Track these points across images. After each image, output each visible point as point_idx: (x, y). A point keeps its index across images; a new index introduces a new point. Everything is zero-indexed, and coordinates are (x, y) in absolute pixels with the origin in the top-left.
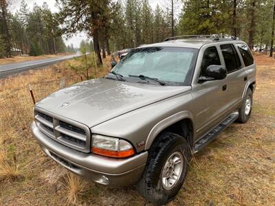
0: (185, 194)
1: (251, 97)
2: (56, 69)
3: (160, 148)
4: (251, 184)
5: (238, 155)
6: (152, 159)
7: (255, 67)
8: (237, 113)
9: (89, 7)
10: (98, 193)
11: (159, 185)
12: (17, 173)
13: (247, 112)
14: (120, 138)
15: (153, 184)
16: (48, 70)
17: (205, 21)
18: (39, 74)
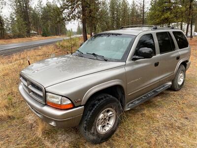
0: (116, 138)
1: (184, 72)
2: (56, 46)
3: (95, 104)
4: (166, 135)
5: (164, 114)
6: (89, 112)
7: (190, 49)
8: (171, 83)
9: (80, 3)
10: (57, 132)
11: (92, 130)
12: (10, 114)
13: (180, 83)
14: (62, 96)
15: (88, 128)
16: (51, 47)
17: (167, 12)
18: (44, 49)
